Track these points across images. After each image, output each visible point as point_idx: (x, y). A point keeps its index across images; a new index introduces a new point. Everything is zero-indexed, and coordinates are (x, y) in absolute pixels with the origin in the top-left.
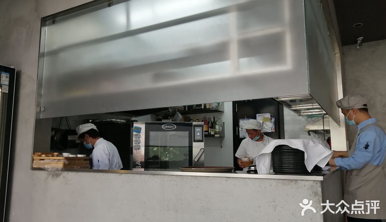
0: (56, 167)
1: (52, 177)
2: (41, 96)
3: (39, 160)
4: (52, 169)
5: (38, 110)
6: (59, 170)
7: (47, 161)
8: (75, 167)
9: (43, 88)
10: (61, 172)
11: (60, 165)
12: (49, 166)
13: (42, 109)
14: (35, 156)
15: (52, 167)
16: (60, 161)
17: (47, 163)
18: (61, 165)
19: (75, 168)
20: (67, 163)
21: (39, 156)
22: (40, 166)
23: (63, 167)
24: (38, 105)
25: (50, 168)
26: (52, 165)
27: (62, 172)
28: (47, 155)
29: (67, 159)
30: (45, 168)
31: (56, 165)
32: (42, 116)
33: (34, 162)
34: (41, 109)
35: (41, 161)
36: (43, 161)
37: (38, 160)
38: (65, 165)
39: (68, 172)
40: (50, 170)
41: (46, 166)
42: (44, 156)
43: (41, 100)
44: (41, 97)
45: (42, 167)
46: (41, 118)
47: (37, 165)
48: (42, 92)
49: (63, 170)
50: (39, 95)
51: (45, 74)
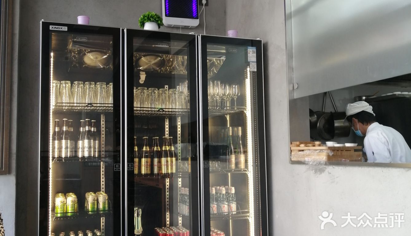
0: (318, 160)
1: (315, 173)
2: (293, 69)
3: (298, 151)
4: (314, 161)
5: (291, 89)
6: (322, 163)
7: (307, 152)
8: (343, 160)
9: (294, 59)
10: (325, 166)
11: (323, 157)
12: (310, 159)
13: (296, 87)
14: (292, 146)
15: (313, 160)
16: (323, 152)
17: (307, 154)
18: (325, 158)
19: (343, 162)
20: (331, 154)
21: (297, 147)
22: (299, 159)
23: (327, 160)
24: (290, 81)
25: (311, 161)
26: (313, 157)
27: (327, 167)
28: (307, 145)
29: (332, 149)
30: (306, 161)
31: (318, 158)
32: (296, 96)
33: (292, 153)
34: (294, 86)
35: (300, 152)
36: (302, 152)
37: (296, 151)
38: (329, 157)
39: (334, 167)
40: (311, 163)
41: (306, 159)
42: (302, 145)
43: (293, 75)
44: (293, 71)
45: (302, 159)
46: (295, 98)
47: (296, 157)
48: (294, 64)
49: (328, 163)
50: (290, 69)
51: (295, 40)
